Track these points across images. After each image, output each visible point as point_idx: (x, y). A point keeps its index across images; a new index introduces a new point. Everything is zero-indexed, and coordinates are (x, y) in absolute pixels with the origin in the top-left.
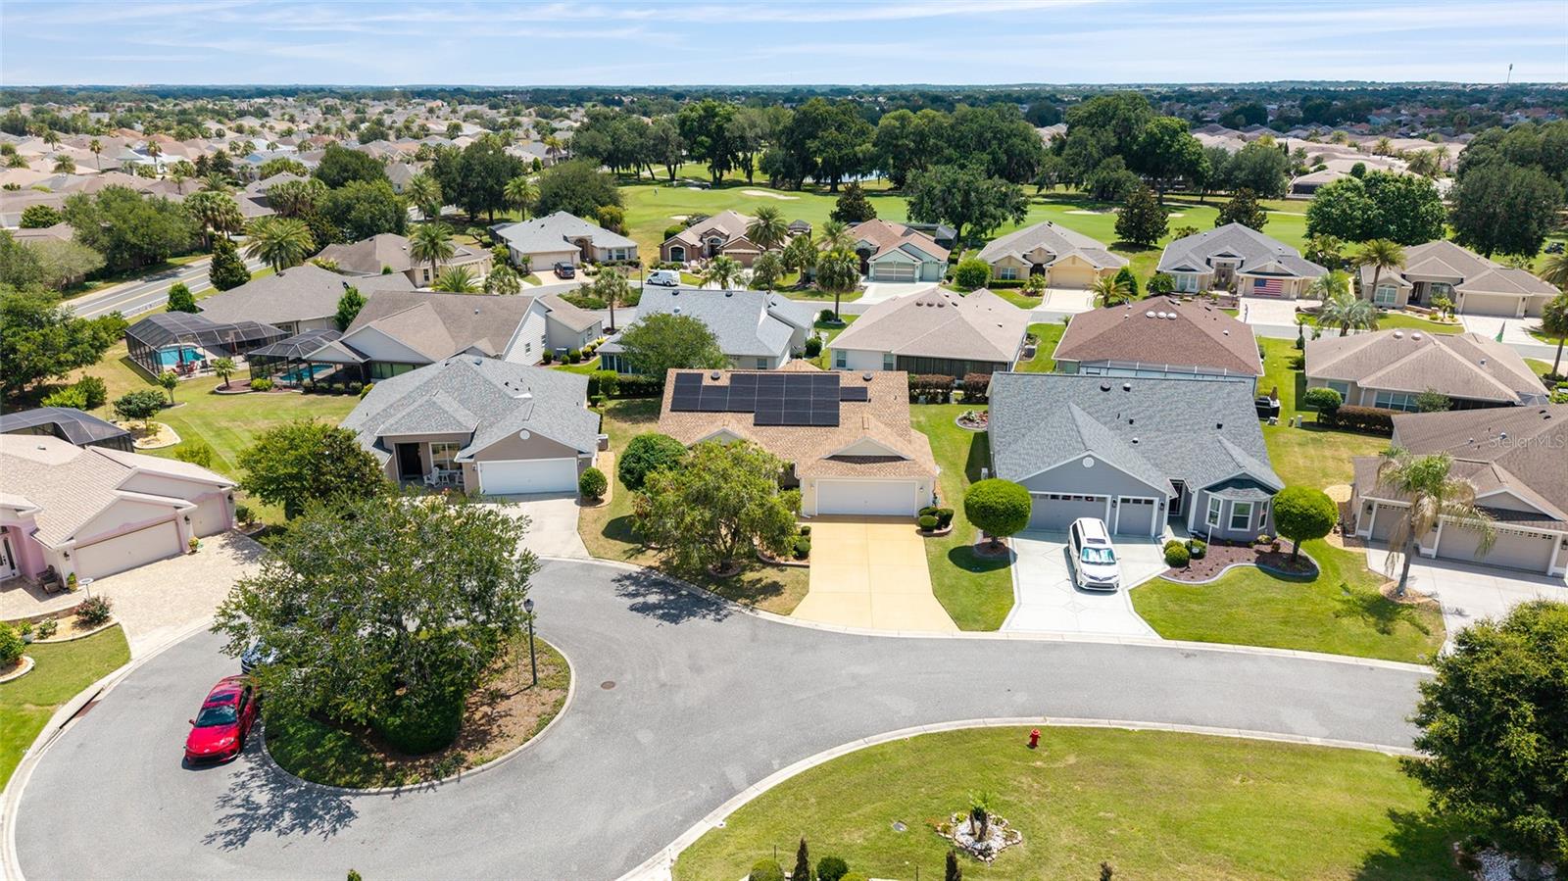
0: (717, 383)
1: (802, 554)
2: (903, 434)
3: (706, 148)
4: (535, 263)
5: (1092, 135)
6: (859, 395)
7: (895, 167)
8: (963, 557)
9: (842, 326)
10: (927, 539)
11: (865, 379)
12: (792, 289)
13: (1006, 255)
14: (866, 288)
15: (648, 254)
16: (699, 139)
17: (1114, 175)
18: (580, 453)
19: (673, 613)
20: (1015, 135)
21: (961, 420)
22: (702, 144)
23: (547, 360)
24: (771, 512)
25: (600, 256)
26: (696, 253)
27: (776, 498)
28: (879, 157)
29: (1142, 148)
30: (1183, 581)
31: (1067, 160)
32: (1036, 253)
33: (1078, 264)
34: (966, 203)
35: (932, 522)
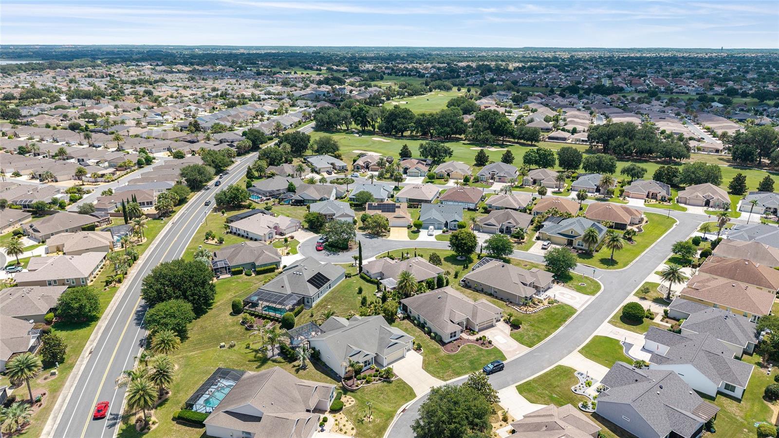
0: (375, 204)
1: (389, 231)
2: (406, 213)
4: (322, 170)
6: (399, 207)
8: (413, 232)
9: (399, 190)
11: (401, 204)
12: (388, 178)
13: (442, 169)
14: (406, 179)
15: (350, 167)
17: (487, 137)
18: (353, 216)
19: (371, 238)
22: (358, 120)
23: (336, 199)
24: (385, 224)
25: (337, 168)
26: (363, 167)
27: (385, 222)
30: (444, 234)
32: (450, 169)
33: (458, 173)
34: (435, 153)
35: (409, 227)
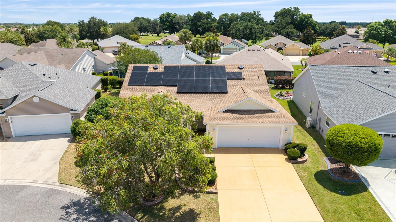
0: (156, 71)
1: (211, 182)
3: (167, 26)
5: (283, 19)
6: (237, 76)
7: (224, 30)
10: (295, 165)
11: (240, 68)
13: (269, 44)
14: (220, 56)
16: (165, 23)
17: (290, 30)
18: (72, 110)
20: (260, 20)
21: (276, 95)
22: (166, 25)
28: (219, 27)
29: (298, 23)
31: (276, 26)
32: (280, 44)
33: (295, 47)
34: (251, 33)
